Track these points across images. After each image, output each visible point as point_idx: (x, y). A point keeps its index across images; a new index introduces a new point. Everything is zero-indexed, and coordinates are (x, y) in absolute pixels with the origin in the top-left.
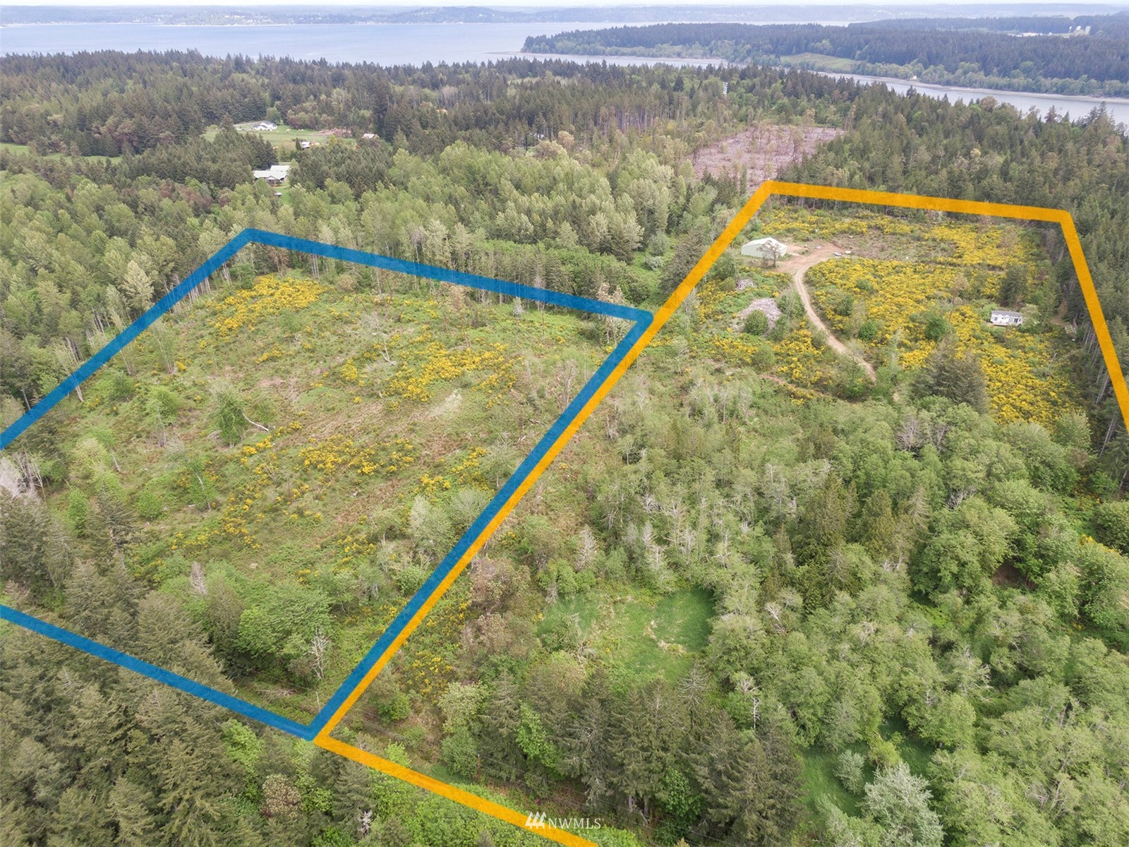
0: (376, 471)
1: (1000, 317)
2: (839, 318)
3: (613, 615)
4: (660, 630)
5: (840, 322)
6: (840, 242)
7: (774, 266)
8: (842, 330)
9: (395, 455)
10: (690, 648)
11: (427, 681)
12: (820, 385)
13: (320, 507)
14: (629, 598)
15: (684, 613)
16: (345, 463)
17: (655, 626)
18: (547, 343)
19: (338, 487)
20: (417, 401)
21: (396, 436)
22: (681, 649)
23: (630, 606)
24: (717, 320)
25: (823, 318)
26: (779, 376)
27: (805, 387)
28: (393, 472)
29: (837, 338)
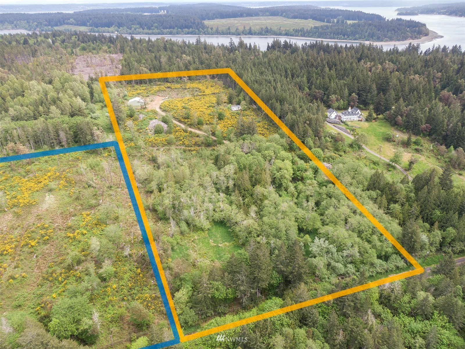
0: (38, 243)
1: (234, 108)
2: (186, 120)
3: (196, 245)
4: (215, 241)
5: (188, 121)
6: (160, 95)
7: (146, 108)
8: (190, 124)
9: (42, 232)
10: (229, 242)
11: (149, 305)
12: (196, 144)
13: (21, 271)
14: (196, 237)
15: (218, 232)
16: (16, 246)
17: (213, 241)
18: (72, 161)
19: (23, 258)
20: (29, 206)
21: (34, 224)
22: (227, 244)
23: (199, 239)
24: (141, 132)
25: (180, 121)
26: (180, 146)
27: (192, 146)
28: (48, 239)
29: (190, 127)
